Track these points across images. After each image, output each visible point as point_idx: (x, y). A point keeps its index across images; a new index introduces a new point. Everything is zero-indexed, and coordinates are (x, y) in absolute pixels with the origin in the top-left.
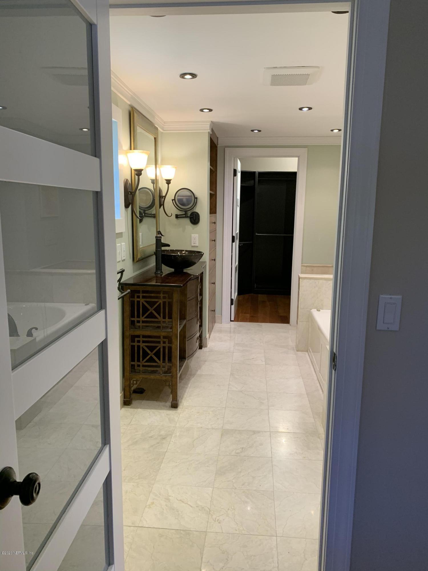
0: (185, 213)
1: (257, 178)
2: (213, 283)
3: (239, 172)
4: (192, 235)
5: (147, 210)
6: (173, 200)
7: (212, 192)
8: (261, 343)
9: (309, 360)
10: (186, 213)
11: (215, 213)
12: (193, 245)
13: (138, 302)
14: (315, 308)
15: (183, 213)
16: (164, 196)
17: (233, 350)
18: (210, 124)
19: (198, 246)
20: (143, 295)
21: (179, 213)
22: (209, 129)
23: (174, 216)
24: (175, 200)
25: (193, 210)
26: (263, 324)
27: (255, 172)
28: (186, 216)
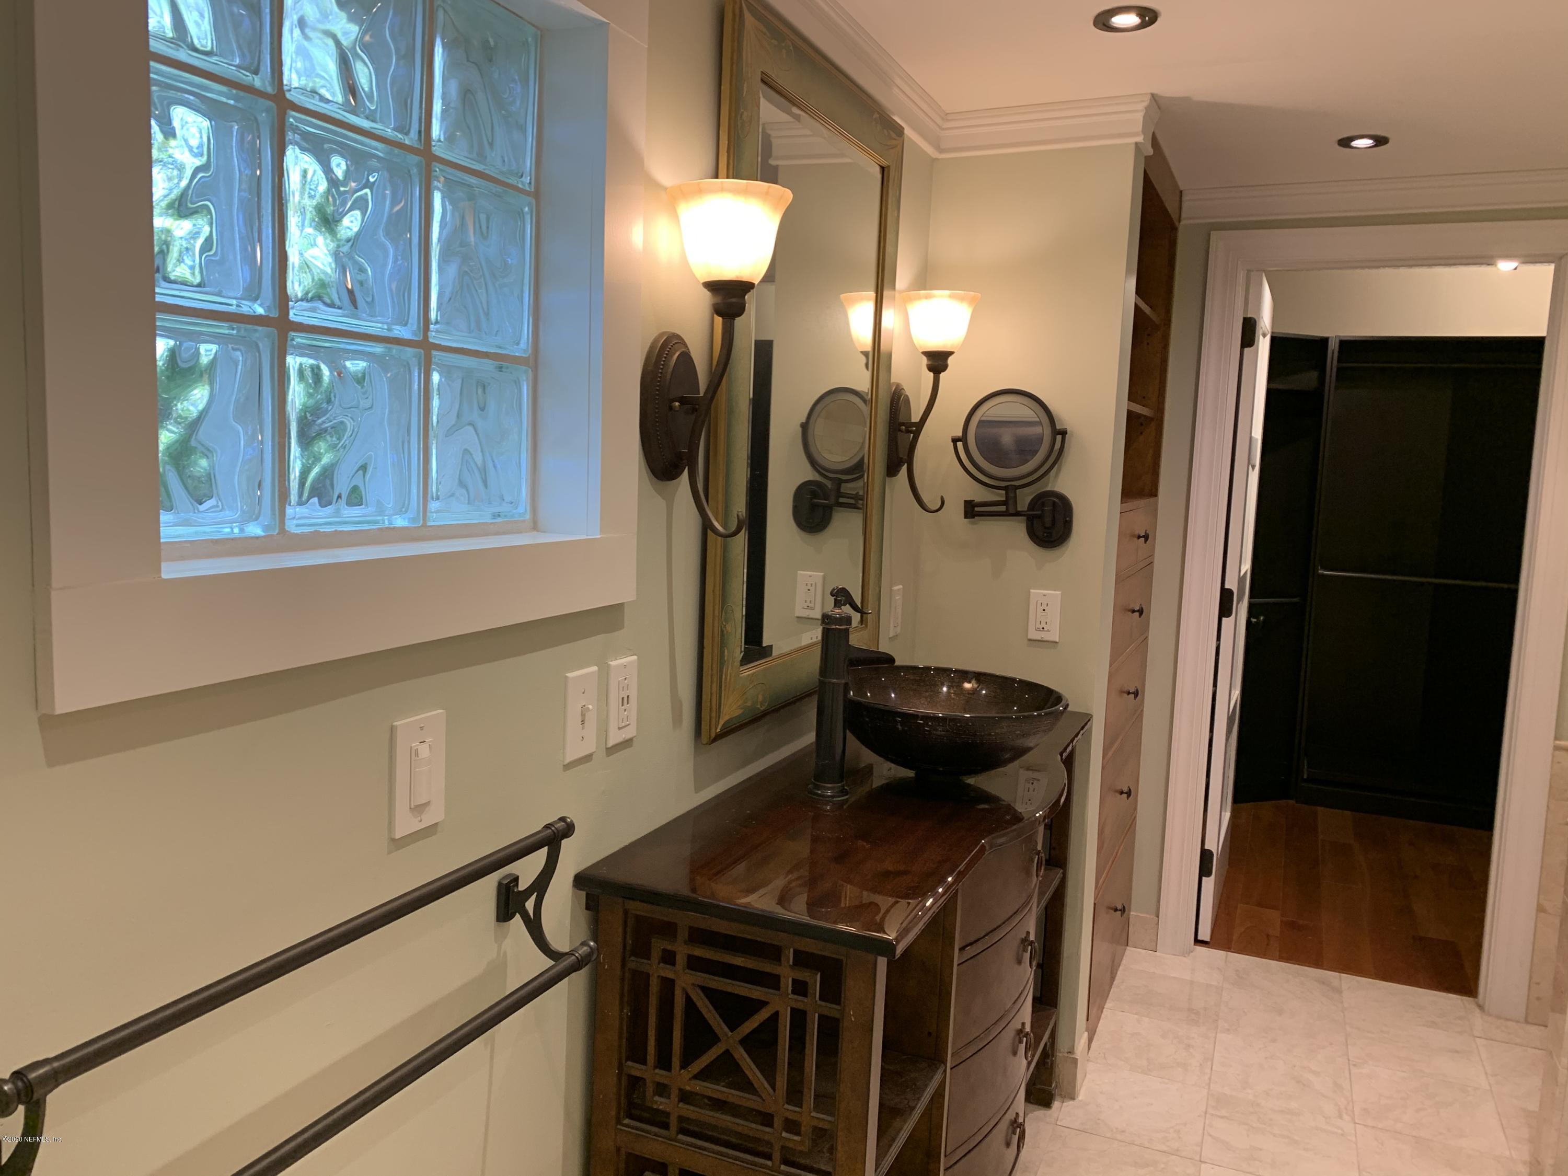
0: (1007, 494)
1: (1335, 362)
2: (1125, 790)
3: (1264, 336)
4: (1032, 591)
5: (847, 481)
6: (955, 441)
7: (1137, 408)
8: (1341, 1117)
10: (1012, 495)
11: (1153, 492)
12: (1033, 635)
13: (668, 985)
15: (998, 495)
16: (914, 424)
17: (1201, 1145)
18: (1147, 108)
19: (1056, 643)
20: (691, 953)
21: (980, 494)
22: (1140, 128)
23: (954, 510)
24: (963, 439)
25: (1047, 485)
26: (1347, 981)
27: (1324, 341)
28: (1012, 511)
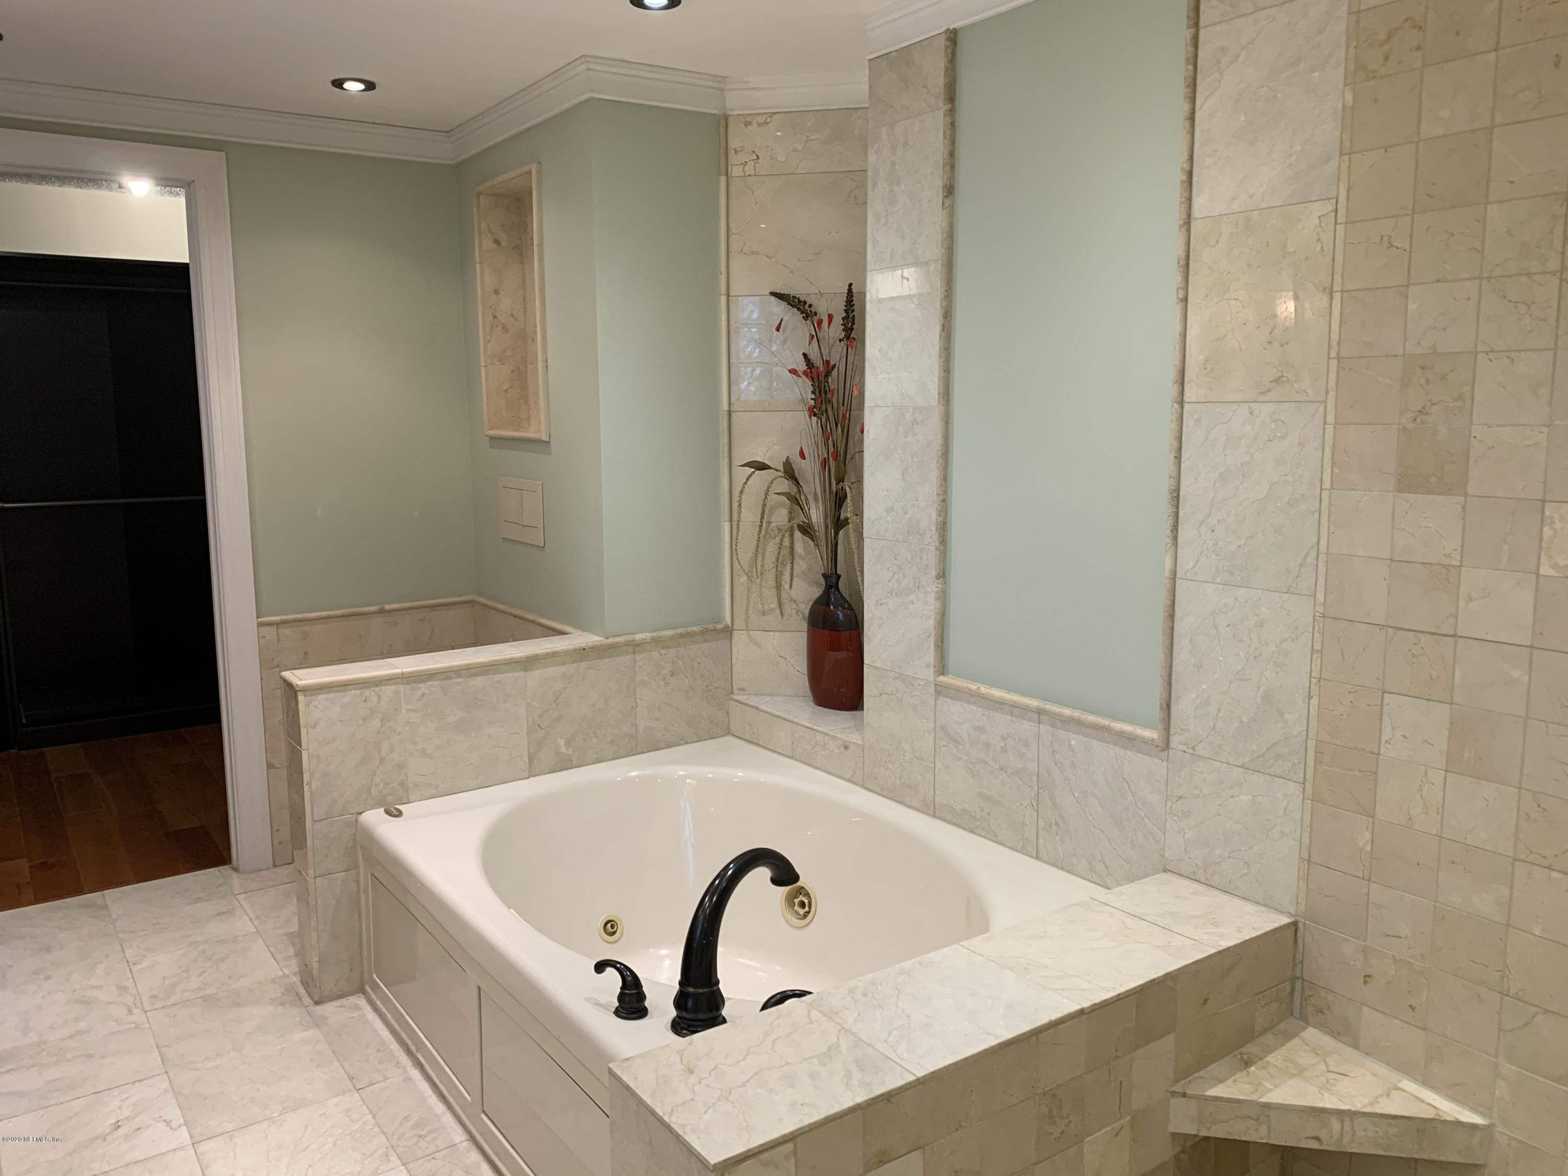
8: (130, 1013)
9: (385, 1034)
14: (374, 807)
